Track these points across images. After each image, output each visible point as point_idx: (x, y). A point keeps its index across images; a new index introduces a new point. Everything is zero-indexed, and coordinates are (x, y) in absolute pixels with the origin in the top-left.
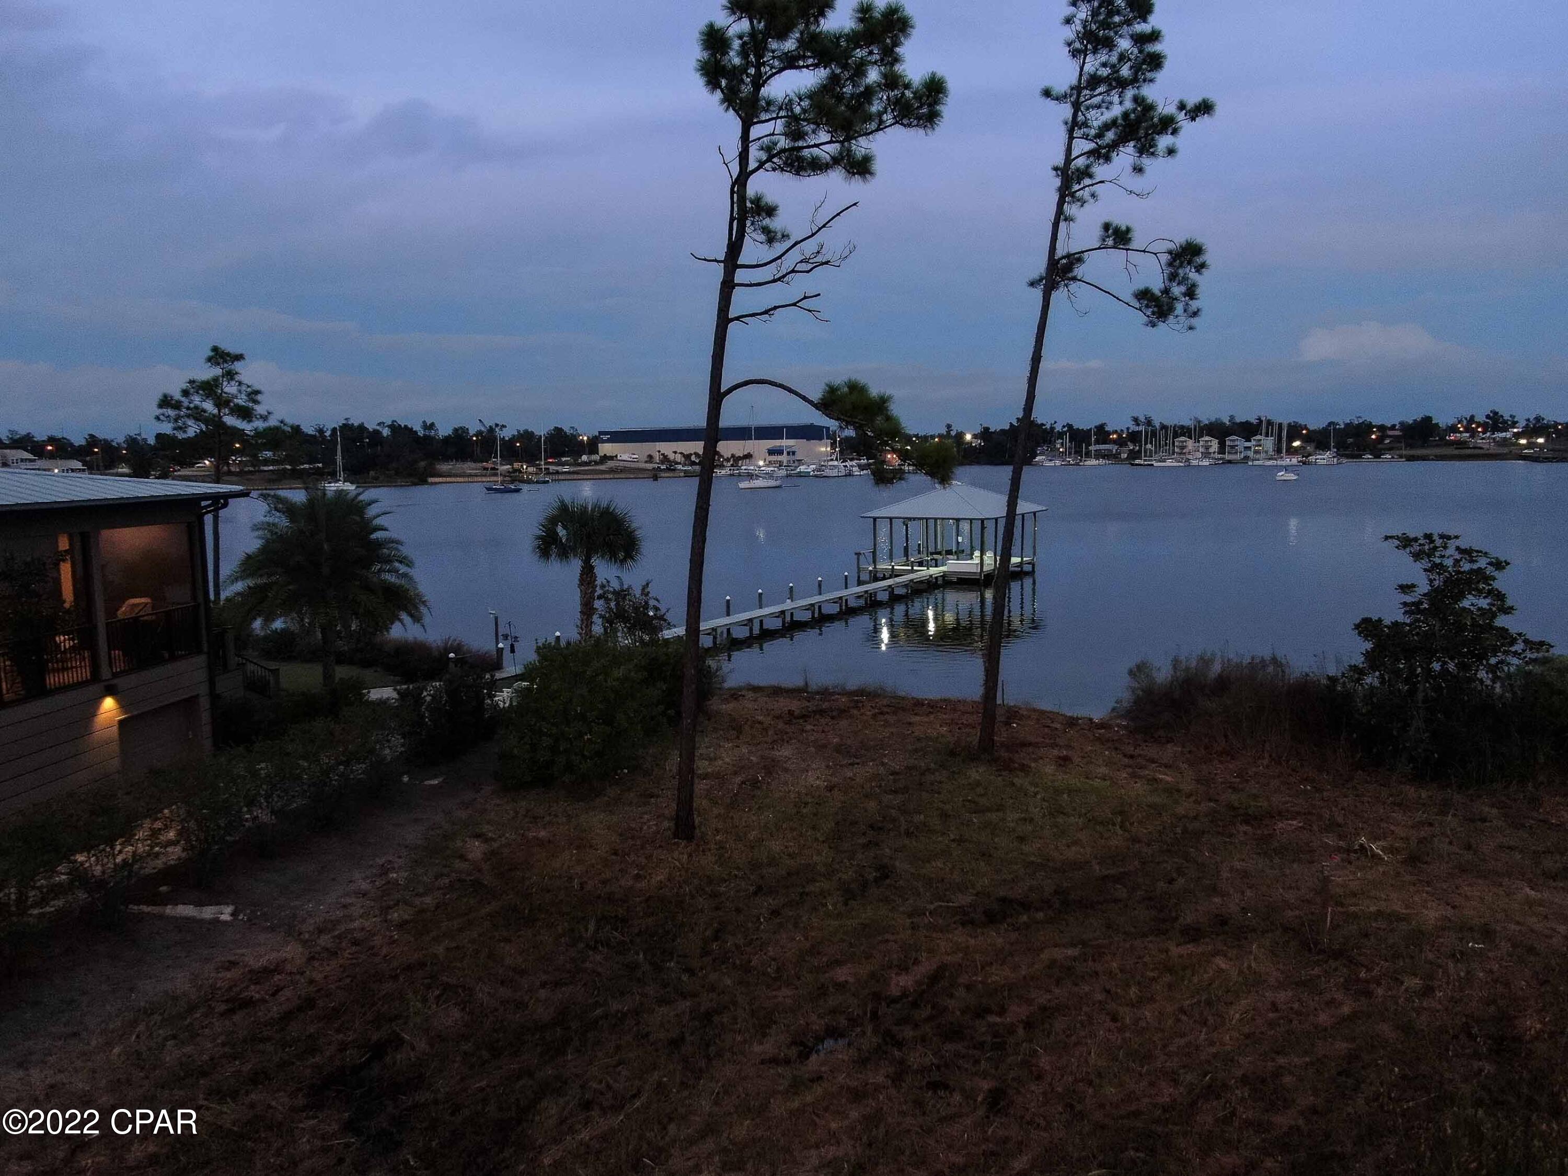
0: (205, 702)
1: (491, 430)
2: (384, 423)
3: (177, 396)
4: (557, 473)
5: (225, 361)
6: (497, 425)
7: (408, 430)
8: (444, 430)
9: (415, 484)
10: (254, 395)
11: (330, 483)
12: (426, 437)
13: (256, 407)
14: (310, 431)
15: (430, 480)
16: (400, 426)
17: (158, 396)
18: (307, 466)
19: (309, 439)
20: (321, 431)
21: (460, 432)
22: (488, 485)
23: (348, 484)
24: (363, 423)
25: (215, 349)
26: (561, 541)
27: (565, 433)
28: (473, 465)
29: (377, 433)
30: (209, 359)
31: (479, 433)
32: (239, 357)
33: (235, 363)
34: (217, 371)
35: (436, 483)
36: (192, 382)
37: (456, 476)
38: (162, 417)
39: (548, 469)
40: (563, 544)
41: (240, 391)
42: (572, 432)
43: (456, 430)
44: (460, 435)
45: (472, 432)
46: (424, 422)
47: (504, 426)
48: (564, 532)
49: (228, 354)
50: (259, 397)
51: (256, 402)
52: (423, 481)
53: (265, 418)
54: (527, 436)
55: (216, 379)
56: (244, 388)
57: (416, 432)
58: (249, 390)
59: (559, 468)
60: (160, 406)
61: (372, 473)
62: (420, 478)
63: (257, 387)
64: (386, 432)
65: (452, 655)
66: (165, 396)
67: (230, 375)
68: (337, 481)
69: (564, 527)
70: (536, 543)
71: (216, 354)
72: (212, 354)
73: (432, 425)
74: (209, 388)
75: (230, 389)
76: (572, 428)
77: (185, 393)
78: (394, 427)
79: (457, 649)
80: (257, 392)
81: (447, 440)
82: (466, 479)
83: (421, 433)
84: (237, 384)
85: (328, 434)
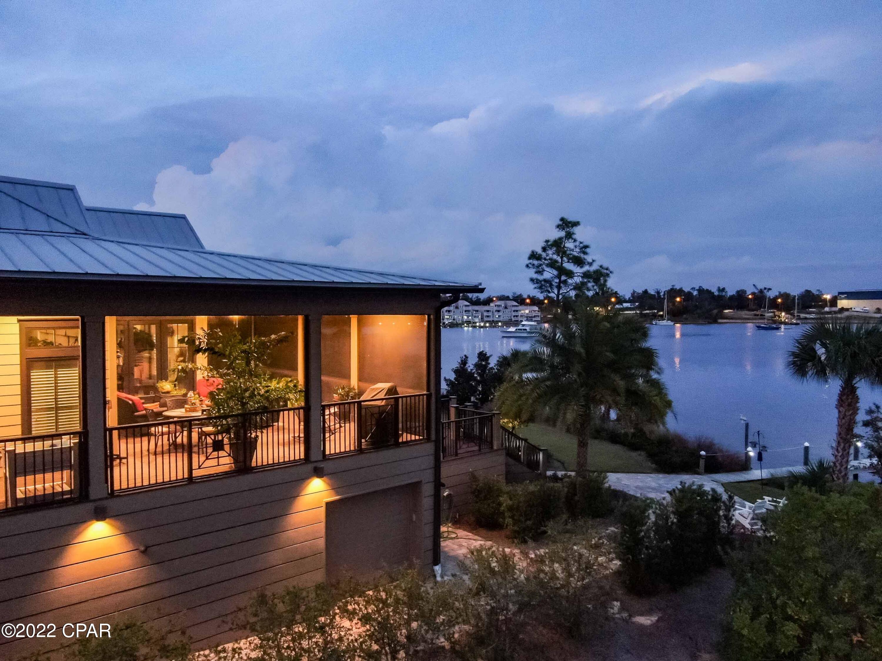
0: (428, 490)
1: (761, 291)
2: (694, 288)
3: (539, 251)
4: (806, 318)
5: (568, 227)
6: (765, 288)
7: (709, 292)
8: (731, 292)
9: (710, 323)
10: (584, 248)
11: (659, 321)
12: (719, 296)
13: (586, 257)
14: (653, 293)
15: (720, 321)
16: (703, 289)
17: (528, 253)
18: (648, 312)
19: (652, 297)
20: (658, 293)
21: (740, 293)
22: (758, 325)
23: (670, 322)
24: (682, 288)
25: (562, 219)
26: (820, 358)
27: (813, 294)
28: (747, 312)
29: (689, 293)
30: (558, 226)
31: (753, 294)
32: (576, 224)
33: (574, 228)
34: (562, 234)
35: (722, 323)
36: (547, 241)
37: (736, 319)
38: (530, 265)
39: (799, 316)
40: (821, 362)
41: (576, 247)
42: (817, 293)
43: (738, 292)
44: (741, 294)
45: (748, 293)
46: (719, 287)
47: (770, 289)
48: (823, 350)
49: (570, 222)
50: (588, 250)
51: (585, 253)
52: (715, 321)
53: (590, 264)
54: (785, 296)
55: (561, 239)
56: (577, 243)
57: (713, 293)
58: (581, 245)
59: (808, 316)
60: (530, 258)
61: (685, 316)
62: (713, 320)
63: (585, 243)
64: (695, 293)
65: (703, 453)
66: (533, 252)
67: (569, 236)
68: (663, 320)
69: (824, 345)
70: (791, 359)
71: (563, 223)
72: (561, 223)
73: (724, 289)
74: (557, 244)
75: (569, 245)
76: (818, 290)
77: (544, 249)
78: (701, 291)
79: (709, 447)
80: (586, 247)
81: (732, 297)
82: (743, 321)
83: (716, 293)
84: (573, 241)
85: (662, 294)
